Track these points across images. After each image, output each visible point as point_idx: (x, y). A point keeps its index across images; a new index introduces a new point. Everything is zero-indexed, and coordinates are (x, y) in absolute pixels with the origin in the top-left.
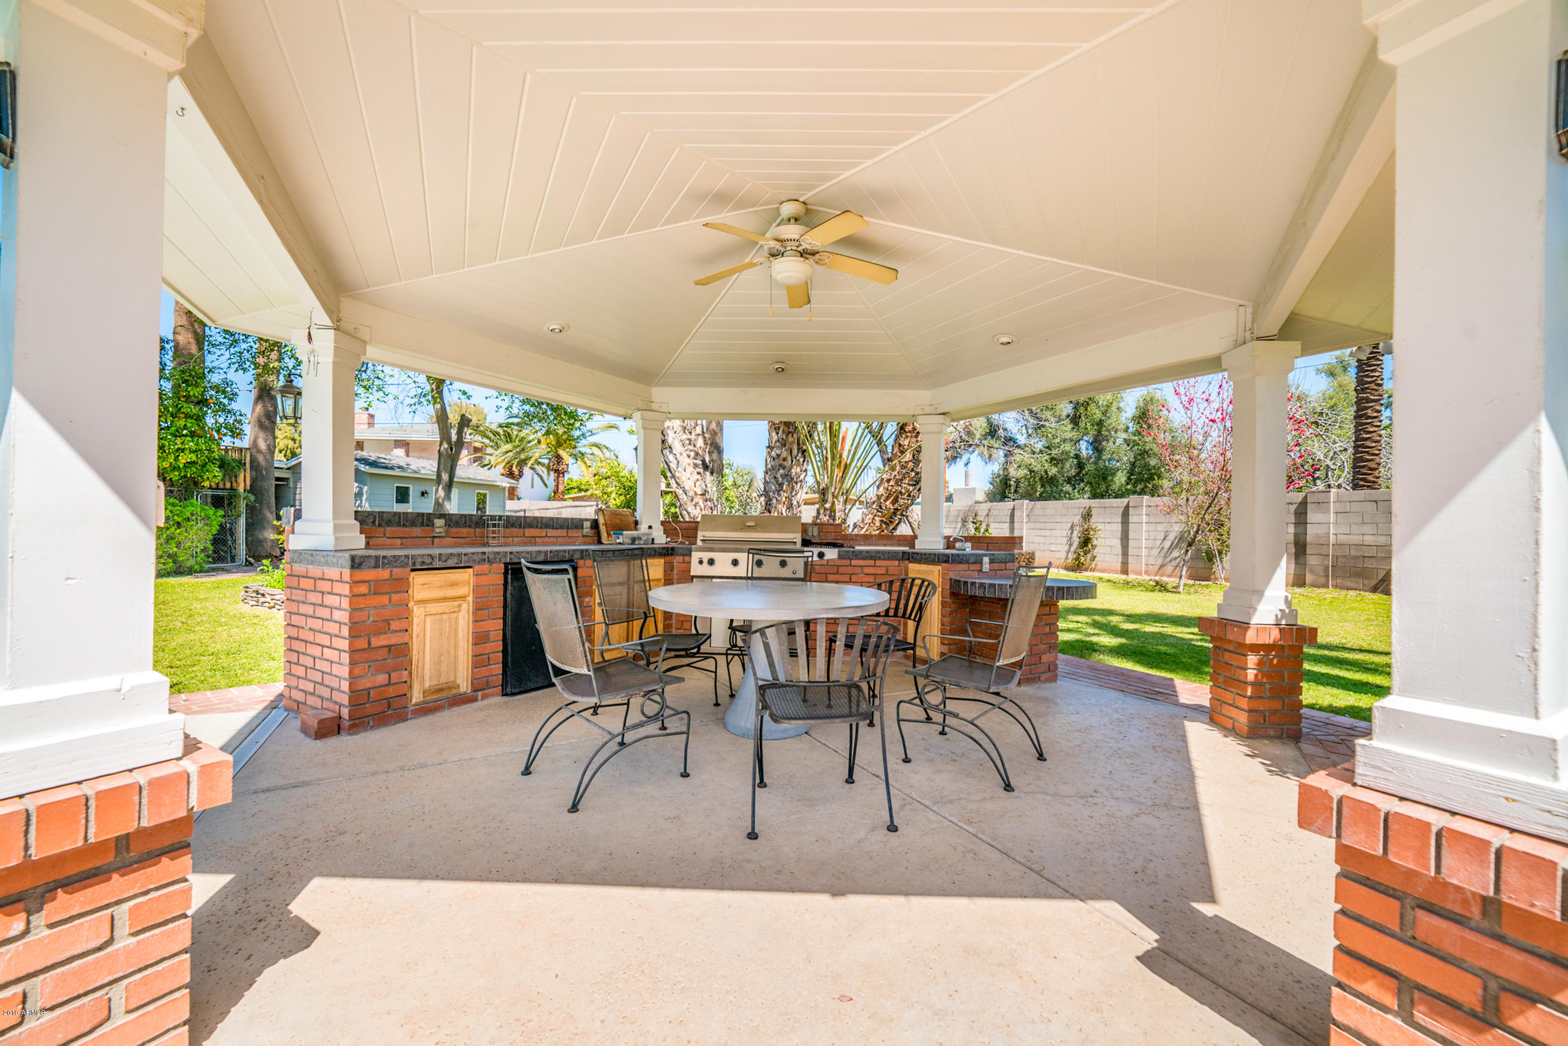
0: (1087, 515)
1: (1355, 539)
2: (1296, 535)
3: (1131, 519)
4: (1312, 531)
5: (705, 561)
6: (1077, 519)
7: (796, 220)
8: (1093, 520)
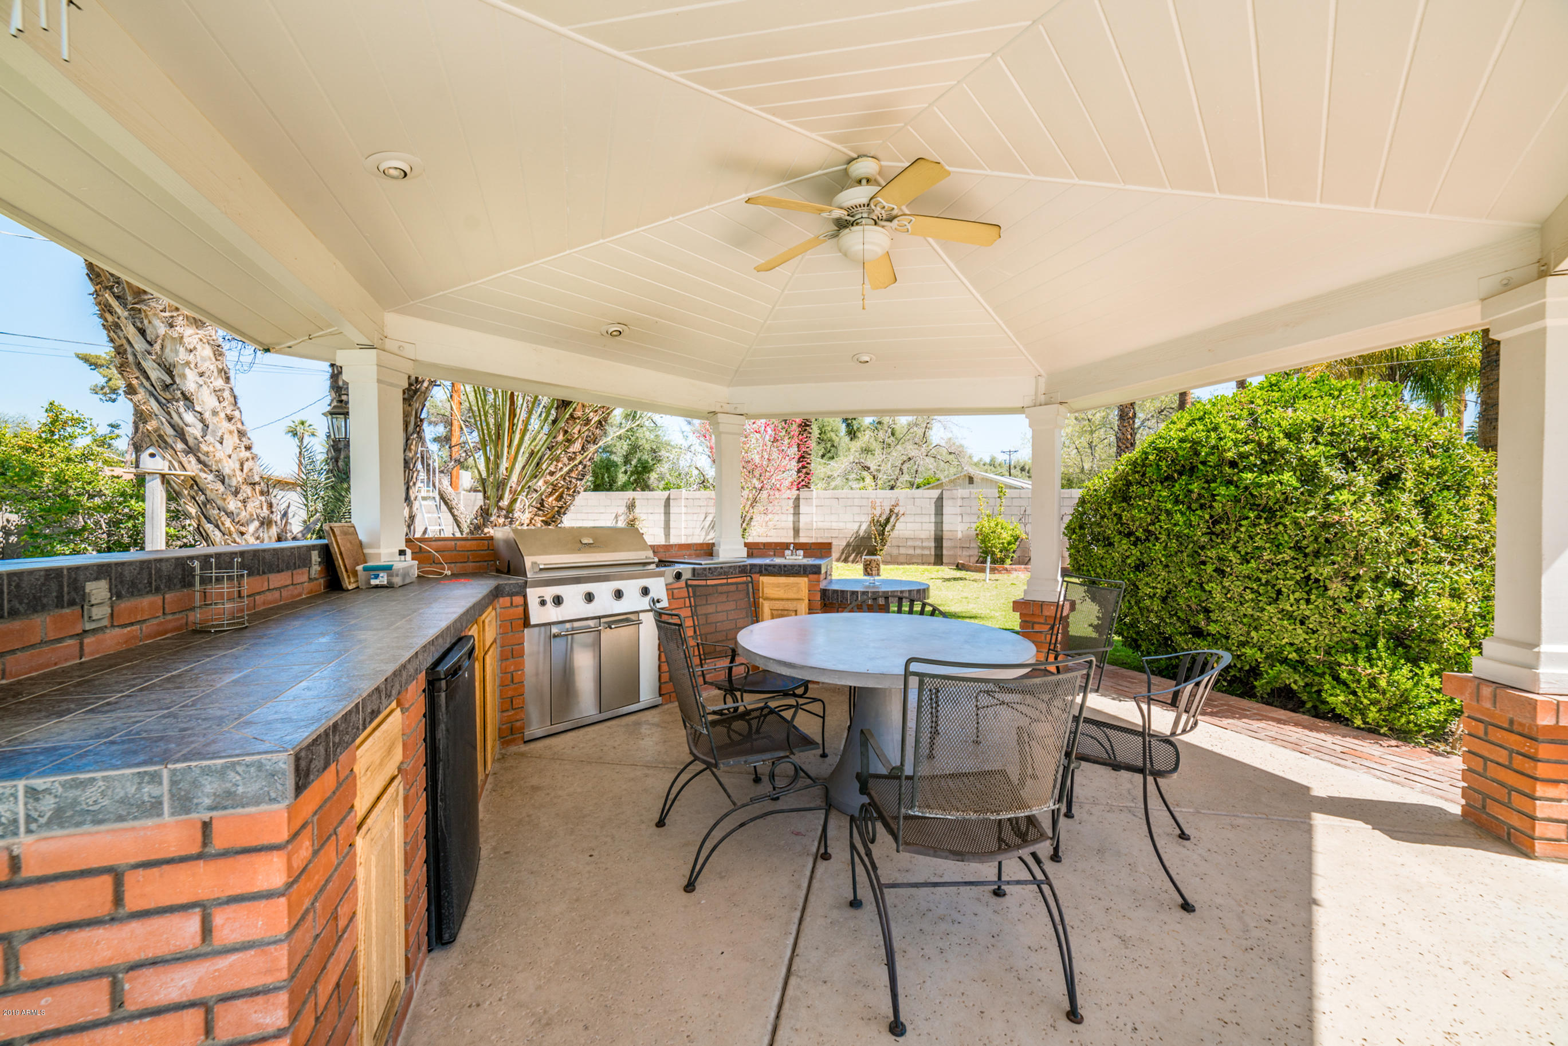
0: (631, 506)
1: (827, 525)
2: (794, 522)
3: (672, 510)
4: (803, 519)
5: (549, 600)
6: (623, 509)
7: (868, 181)
8: (637, 510)
